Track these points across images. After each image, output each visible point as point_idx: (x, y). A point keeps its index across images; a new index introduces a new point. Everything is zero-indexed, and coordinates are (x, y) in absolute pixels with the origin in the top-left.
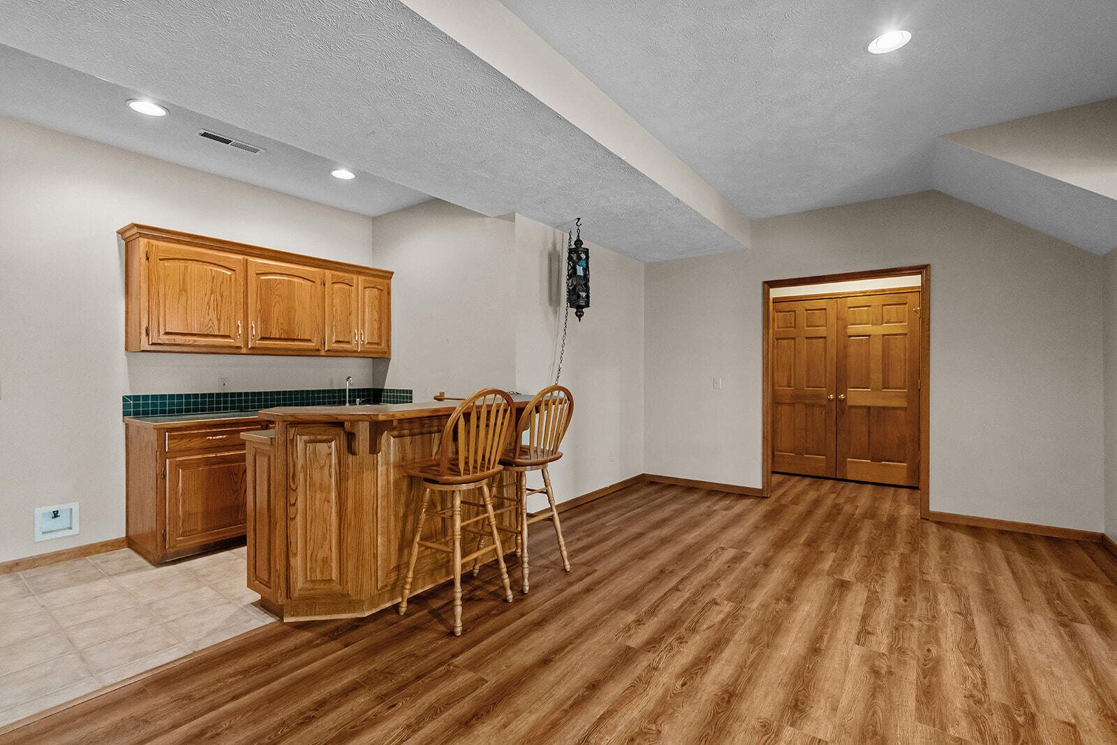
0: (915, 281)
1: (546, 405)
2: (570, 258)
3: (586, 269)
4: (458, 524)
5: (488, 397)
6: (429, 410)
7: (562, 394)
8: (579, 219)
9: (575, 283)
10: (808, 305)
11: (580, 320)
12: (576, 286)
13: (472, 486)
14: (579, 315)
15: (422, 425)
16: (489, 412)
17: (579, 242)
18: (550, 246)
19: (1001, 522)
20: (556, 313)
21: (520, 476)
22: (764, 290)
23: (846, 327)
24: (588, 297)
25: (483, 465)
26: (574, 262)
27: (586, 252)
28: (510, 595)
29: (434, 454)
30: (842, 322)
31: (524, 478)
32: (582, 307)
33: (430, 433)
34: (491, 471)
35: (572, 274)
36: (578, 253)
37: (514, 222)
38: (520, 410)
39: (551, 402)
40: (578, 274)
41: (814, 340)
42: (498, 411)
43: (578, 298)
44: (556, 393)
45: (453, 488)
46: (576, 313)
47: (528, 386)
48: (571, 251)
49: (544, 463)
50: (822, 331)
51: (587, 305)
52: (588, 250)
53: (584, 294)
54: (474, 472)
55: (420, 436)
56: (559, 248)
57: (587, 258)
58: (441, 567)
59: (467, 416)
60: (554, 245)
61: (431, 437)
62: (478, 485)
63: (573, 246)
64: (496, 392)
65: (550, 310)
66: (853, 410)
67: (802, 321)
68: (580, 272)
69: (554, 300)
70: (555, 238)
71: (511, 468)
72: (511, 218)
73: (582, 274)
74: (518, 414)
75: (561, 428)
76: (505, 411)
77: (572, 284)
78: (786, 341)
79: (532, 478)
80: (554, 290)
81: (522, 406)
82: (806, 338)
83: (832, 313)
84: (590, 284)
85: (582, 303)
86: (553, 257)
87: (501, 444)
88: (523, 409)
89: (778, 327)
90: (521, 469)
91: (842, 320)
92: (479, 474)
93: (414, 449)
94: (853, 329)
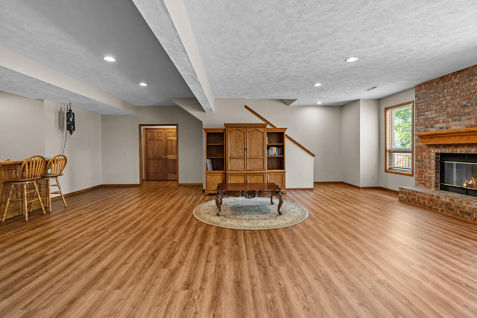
0: (175, 127)
1: (57, 161)
2: (67, 115)
3: (73, 119)
4: (26, 193)
5: (36, 158)
6: (14, 162)
7: (63, 157)
8: (70, 103)
9: (69, 123)
10: (157, 131)
11: (71, 135)
12: (69, 124)
13: (30, 182)
14: (71, 133)
15: (8, 168)
16: (36, 163)
17: (70, 110)
18: (59, 110)
19: (191, 184)
20: (62, 132)
21: (47, 181)
22: (139, 127)
23: (167, 138)
24: (74, 128)
25: (34, 176)
26: (68, 117)
27: (73, 114)
28: (45, 212)
29: (13, 176)
30: (166, 136)
31: (49, 181)
32: (72, 131)
33: (12, 170)
34: (37, 178)
35: (68, 120)
36: (70, 113)
37: (44, 102)
38: (47, 162)
39: (58, 160)
40: (70, 120)
41: (159, 141)
42: (39, 162)
43: (71, 127)
44: (60, 157)
45: (24, 183)
46: (70, 133)
47: (49, 156)
48: (67, 113)
49: (57, 176)
50: (161, 138)
51: (74, 130)
52: (74, 113)
53: (73, 127)
54: (31, 178)
55: (8, 171)
56: (63, 110)
57: (74, 116)
58: (17, 210)
59: (29, 164)
60: (61, 109)
61: (12, 171)
62: (33, 182)
63: (69, 112)
64: (38, 156)
65: (60, 131)
66: (169, 161)
67: (156, 135)
68: (71, 120)
69: (61, 127)
70: (61, 107)
71: (44, 179)
72: (42, 100)
73: (72, 121)
74: (47, 164)
75: (62, 167)
76: (42, 162)
77: (68, 124)
78: (151, 141)
79: (52, 181)
80: (61, 124)
81: (48, 161)
82: (157, 140)
83: (163, 133)
84: (75, 124)
85: (72, 129)
86: (60, 113)
87: (41, 170)
88: (48, 162)
89: (149, 137)
90: (48, 178)
91: (166, 135)
92: (33, 179)
93: (5, 175)
94: (169, 138)
